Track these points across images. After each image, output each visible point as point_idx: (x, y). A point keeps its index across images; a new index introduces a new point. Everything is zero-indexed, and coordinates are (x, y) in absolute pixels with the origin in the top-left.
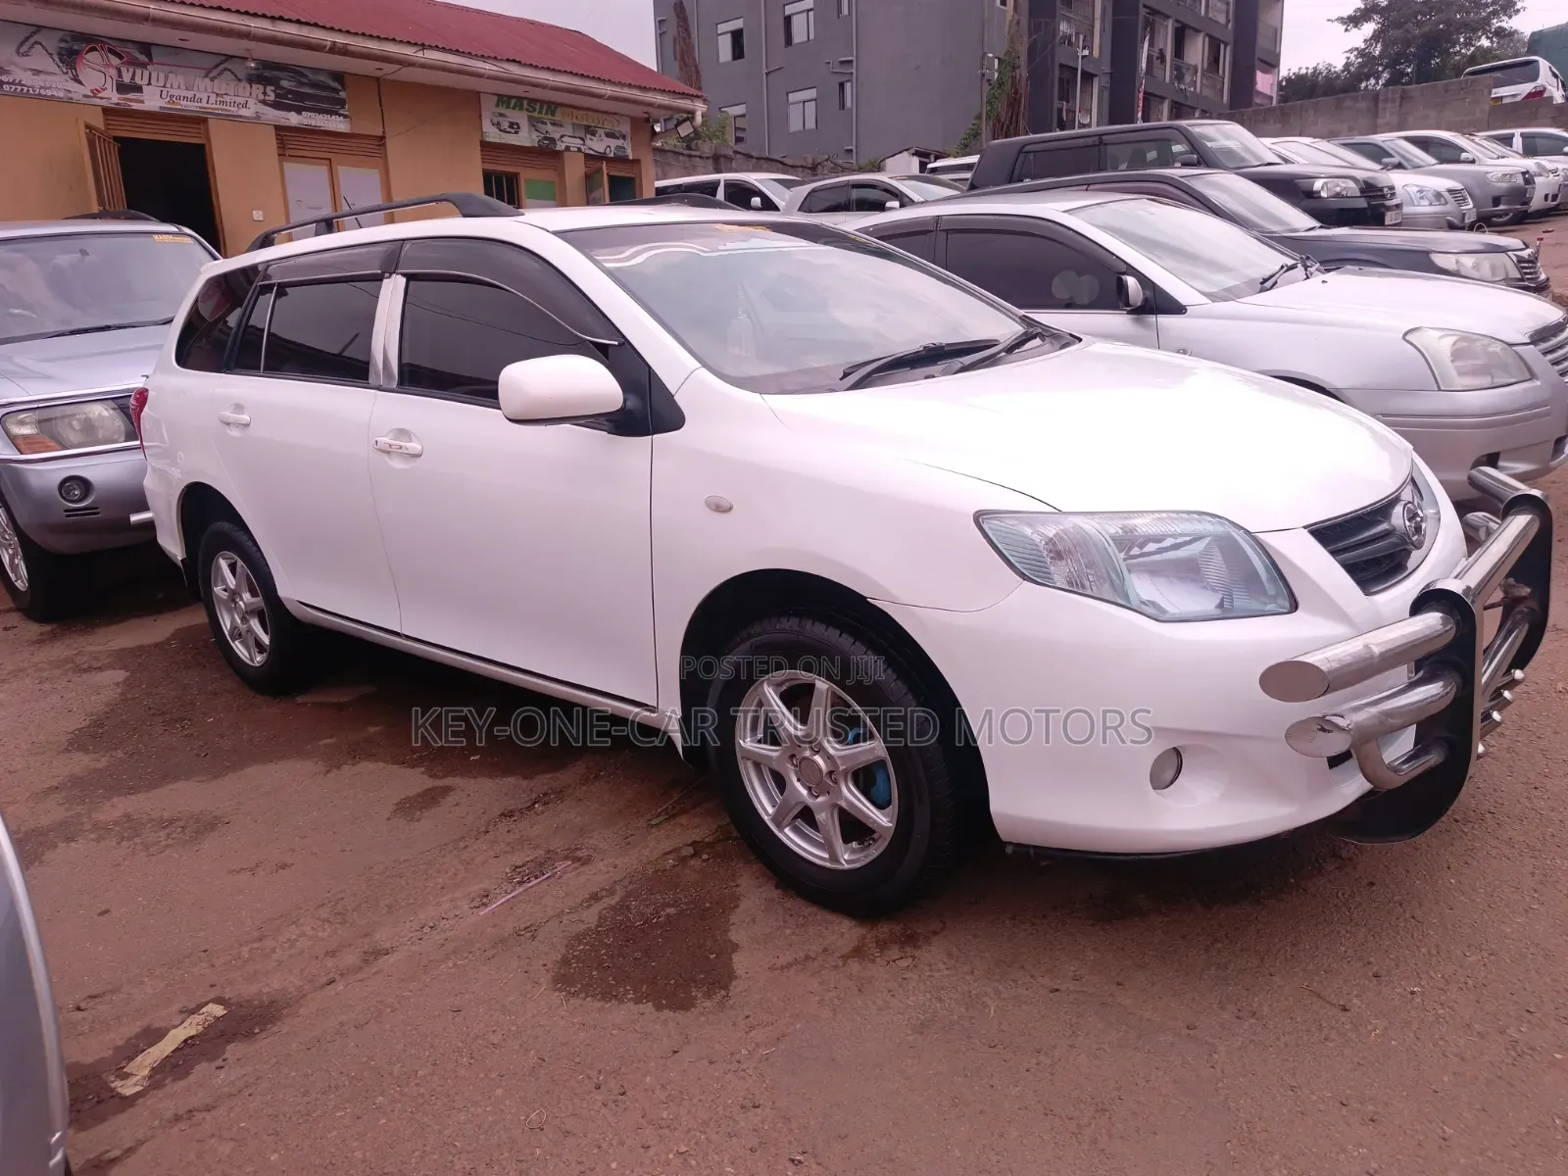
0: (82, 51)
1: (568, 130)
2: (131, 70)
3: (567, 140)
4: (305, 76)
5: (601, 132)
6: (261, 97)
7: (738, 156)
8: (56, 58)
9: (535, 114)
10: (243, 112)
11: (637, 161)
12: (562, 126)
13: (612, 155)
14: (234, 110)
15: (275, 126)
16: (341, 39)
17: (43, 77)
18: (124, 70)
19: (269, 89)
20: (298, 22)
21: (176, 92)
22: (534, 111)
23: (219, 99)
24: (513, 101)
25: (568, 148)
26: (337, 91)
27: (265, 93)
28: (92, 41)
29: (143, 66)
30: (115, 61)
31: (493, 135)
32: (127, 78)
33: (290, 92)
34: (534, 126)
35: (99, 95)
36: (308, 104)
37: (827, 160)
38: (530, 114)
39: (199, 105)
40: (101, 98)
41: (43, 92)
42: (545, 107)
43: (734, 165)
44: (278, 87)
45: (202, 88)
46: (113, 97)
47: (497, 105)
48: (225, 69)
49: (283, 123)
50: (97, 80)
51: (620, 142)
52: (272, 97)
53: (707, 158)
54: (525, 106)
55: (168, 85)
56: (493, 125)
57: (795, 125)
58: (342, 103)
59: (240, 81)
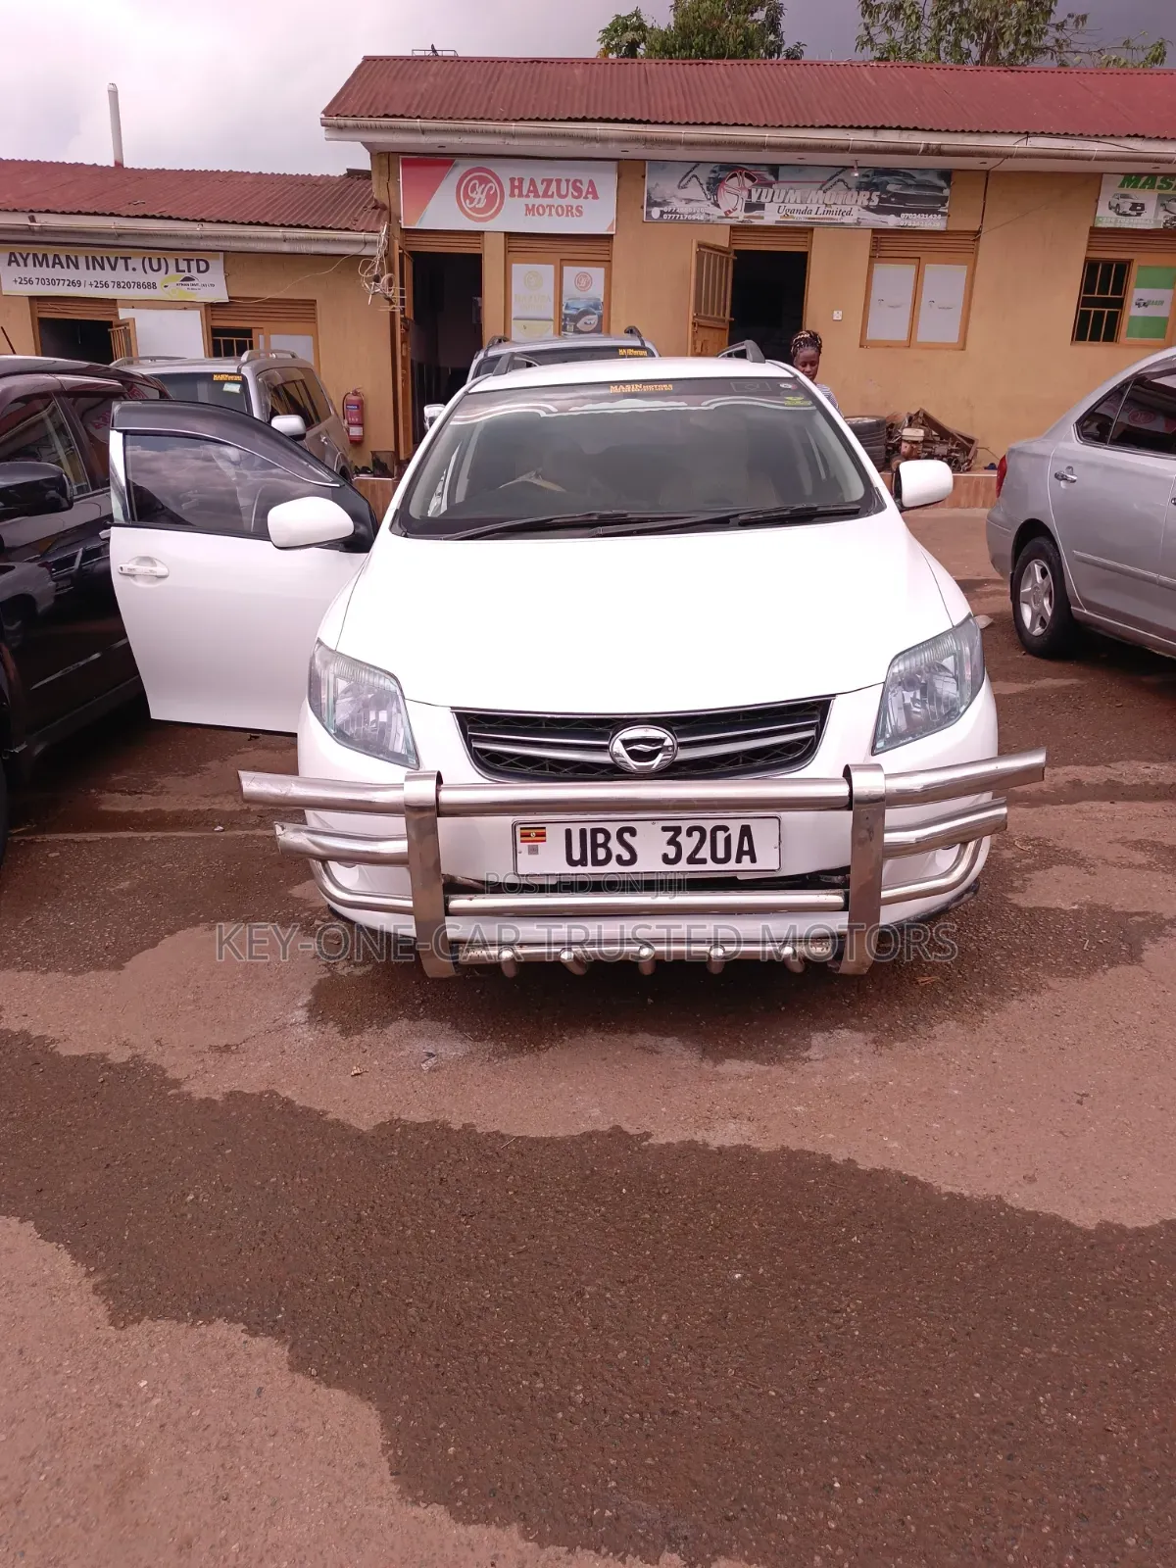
0: (724, 179)
2: (759, 190)
4: (913, 177)
6: (866, 203)
8: (705, 187)
9: (1170, 191)
10: (847, 220)
14: (838, 218)
15: (873, 229)
16: (935, 140)
17: (693, 204)
18: (753, 191)
19: (875, 195)
20: (899, 128)
21: (789, 206)
22: (1169, 186)
23: (826, 209)
24: (1143, 180)
26: (941, 189)
27: (870, 199)
28: (732, 169)
29: (769, 185)
30: (748, 183)
31: (1106, 218)
32: (754, 199)
33: (895, 195)
34: (1163, 205)
35: (731, 215)
36: (910, 205)
38: (1161, 192)
39: (809, 216)
40: (731, 218)
41: (690, 217)
44: (884, 191)
45: (815, 201)
46: (740, 216)
47: (1122, 186)
48: (838, 181)
49: (883, 226)
50: (732, 202)
52: (876, 201)
54: (1158, 183)
55: (786, 201)
56: (1110, 209)
58: (943, 201)
59: (849, 189)
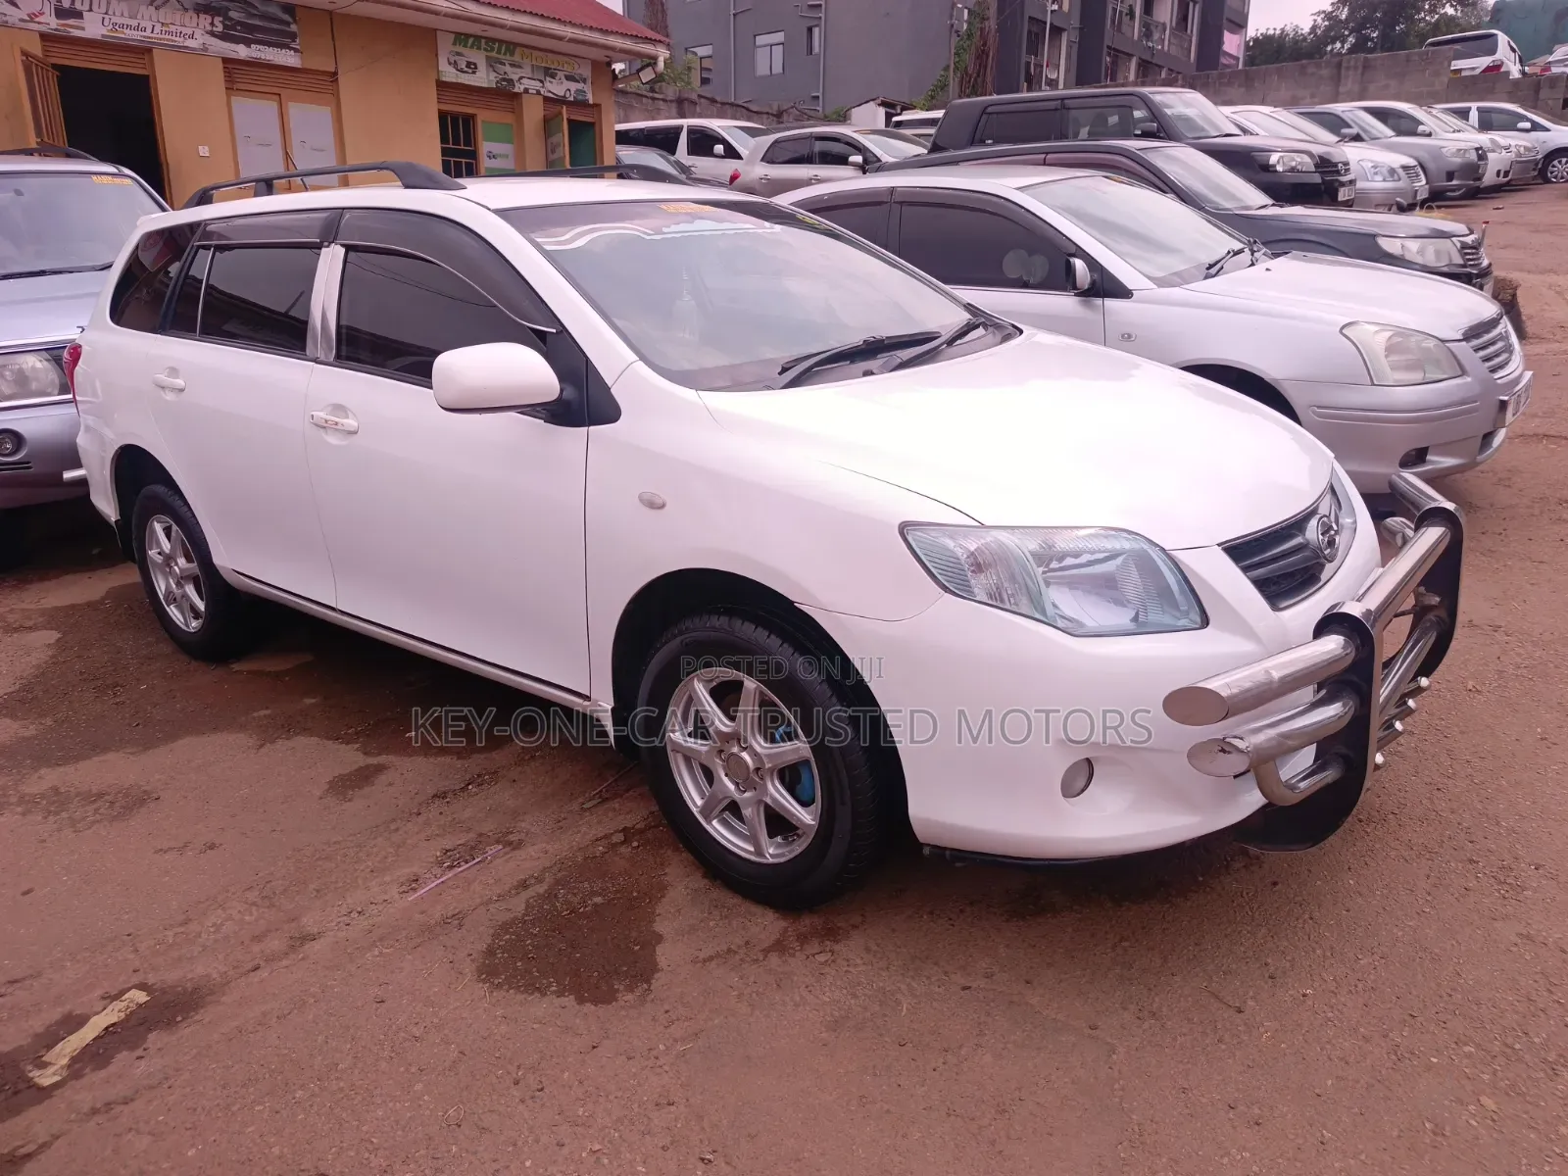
1: (527, 71)
3: (526, 82)
4: (254, 7)
5: (560, 74)
6: (209, 28)
7: (702, 100)
9: (494, 54)
10: (190, 43)
11: (597, 106)
12: (520, 67)
13: (572, 99)
14: (180, 41)
15: (223, 58)
19: (218, 20)
21: (115, 20)
22: (492, 49)
23: (164, 29)
24: (471, 40)
25: (526, 91)
26: (288, 24)
27: (212, 24)
31: (450, 75)
32: (66, 3)
33: (239, 23)
34: (491, 66)
35: (37, 20)
36: (258, 36)
37: (792, 107)
38: (489, 54)
39: (144, 34)
40: (39, 23)
42: (504, 48)
43: (698, 109)
44: (227, 18)
45: (146, 17)
46: (51, 22)
47: (454, 44)
49: (233, 55)
51: (580, 86)
52: (219, 28)
53: (671, 101)
54: (483, 45)
55: (110, 12)
56: (450, 64)
57: (762, 69)
58: (293, 36)
59: (186, 10)
